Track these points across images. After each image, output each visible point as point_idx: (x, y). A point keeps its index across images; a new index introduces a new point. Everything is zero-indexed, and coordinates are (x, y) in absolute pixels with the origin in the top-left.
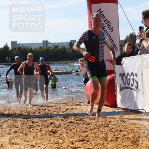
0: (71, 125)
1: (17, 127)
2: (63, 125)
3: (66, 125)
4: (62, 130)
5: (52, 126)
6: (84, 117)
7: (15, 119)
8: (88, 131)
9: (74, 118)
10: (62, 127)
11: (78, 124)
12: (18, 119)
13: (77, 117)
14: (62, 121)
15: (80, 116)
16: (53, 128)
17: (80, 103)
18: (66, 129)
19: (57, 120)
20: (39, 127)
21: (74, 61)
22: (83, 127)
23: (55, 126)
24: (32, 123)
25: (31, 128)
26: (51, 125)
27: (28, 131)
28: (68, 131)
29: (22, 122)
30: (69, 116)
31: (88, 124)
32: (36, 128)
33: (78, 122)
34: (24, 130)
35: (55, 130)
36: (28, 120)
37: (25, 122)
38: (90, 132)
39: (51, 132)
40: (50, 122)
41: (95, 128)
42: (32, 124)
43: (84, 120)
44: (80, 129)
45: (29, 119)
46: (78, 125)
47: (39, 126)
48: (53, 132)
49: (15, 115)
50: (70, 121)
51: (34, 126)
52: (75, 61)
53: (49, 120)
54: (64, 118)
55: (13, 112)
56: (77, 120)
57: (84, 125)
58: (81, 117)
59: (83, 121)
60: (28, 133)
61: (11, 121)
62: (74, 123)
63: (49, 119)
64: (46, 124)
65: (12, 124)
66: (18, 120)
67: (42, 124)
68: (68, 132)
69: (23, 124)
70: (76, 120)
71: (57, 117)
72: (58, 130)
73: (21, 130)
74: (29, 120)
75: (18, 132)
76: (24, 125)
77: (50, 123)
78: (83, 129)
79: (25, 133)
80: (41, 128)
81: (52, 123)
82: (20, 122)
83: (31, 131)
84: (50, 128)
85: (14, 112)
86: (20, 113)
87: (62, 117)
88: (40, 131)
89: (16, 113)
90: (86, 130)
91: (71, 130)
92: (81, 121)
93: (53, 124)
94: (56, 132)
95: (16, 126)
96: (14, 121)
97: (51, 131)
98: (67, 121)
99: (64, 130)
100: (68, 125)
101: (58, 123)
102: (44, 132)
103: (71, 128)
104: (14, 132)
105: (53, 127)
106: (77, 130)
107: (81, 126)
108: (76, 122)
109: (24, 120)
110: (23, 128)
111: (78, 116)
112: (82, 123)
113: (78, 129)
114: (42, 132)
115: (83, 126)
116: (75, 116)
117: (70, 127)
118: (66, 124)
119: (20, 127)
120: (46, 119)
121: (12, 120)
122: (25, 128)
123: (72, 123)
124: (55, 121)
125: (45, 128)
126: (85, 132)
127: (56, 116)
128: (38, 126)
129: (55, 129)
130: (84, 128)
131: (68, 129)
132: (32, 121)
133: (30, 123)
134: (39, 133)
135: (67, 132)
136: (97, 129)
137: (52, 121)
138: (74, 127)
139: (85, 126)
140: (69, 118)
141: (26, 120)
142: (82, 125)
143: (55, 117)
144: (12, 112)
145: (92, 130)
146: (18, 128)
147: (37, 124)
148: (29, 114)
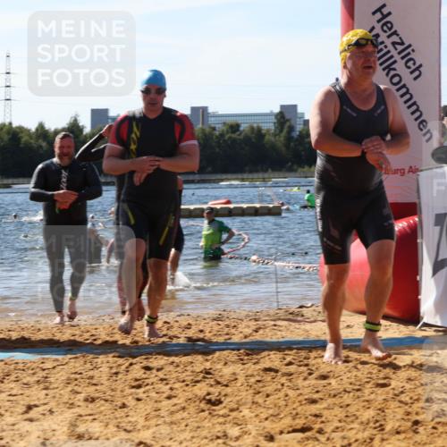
0: (269, 379)
1: (95, 385)
2: (241, 379)
3: (253, 380)
4: (238, 393)
5: (208, 381)
6: (313, 354)
7: (91, 356)
8: (322, 399)
9: (280, 355)
10: (239, 384)
11: (292, 374)
12: (102, 358)
13: (290, 353)
14: (242, 367)
15: (298, 349)
16: (212, 390)
17: (301, 307)
18: (251, 391)
19: (226, 364)
20: (167, 384)
21: (287, 175)
22: (308, 386)
23: (218, 383)
24: (143, 371)
25: (139, 387)
26: (204, 377)
27: (130, 398)
28: (259, 399)
29: (111, 368)
30: (264, 350)
31: (324, 377)
32: (156, 386)
33: (292, 368)
34: (118, 392)
35: (217, 394)
36: (131, 360)
37: (123, 367)
38: (330, 401)
39: (204, 402)
40: (202, 368)
41: (345, 391)
42: (145, 373)
43: (311, 362)
44: (298, 392)
45: (134, 357)
46: (290, 380)
47: (165, 382)
48: (209, 402)
49: (91, 343)
50: (267, 367)
51: (149, 381)
52: (292, 174)
53: (199, 363)
54: (248, 355)
55: (86, 336)
56: (290, 364)
57: (312, 381)
58: (303, 353)
59: (307, 365)
60: (131, 402)
61: (77, 365)
62: (280, 373)
63: (200, 358)
64: (188, 373)
65: (81, 374)
66: (99, 360)
67: (175, 375)
68: (257, 403)
69: (116, 373)
70: (286, 362)
71: (225, 352)
72: (226, 395)
73: (109, 392)
74: (134, 361)
75: (98, 398)
76: (120, 376)
77: (201, 372)
78: (306, 391)
79: (119, 404)
80: (171, 389)
81: (207, 372)
82: (105, 369)
83: (141, 395)
84: (201, 389)
85: (89, 334)
86: (108, 339)
87: (242, 351)
88: (169, 398)
89: (95, 340)
90: (316, 396)
91: (268, 396)
92: (300, 366)
93: (210, 374)
94: (220, 402)
95: (94, 382)
96: (88, 365)
97: (204, 399)
98: (258, 367)
99: (244, 393)
100: (259, 378)
101: (227, 371)
102: (180, 401)
103: (269, 389)
104: (86, 400)
105: (212, 386)
106: (287, 396)
107: (300, 382)
108: (285, 369)
109: (121, 361)
110: (113, 387)
111: (291, 349)
112: (305, 374)
113: (291, 393)
114: (174, 401)
115: (307, 382)
116: (284, 350)
117: (264, 386)
118: (252, 376)
119: (106, 383)
120: (189, 358)
121: (82, 362)
122: (120, 388)
123: (272, 373)
124: (219, 366)
125: (186, 388)
126: (314, 402)
127: (223, 350)
128: (162, 380)
129: (215, 391)
130: (309, 390)
131: (259, 392)
132: (145, 363)
133: (137, 372)
134: (166, 403)
135: (255, 400)
136: (351, 394)
137: (208, 365)
138: (279, 387)
139: (314, 382)
140: (264, 357)
141: (124, 362)
142: (305, 379)
143: (217, 354)
144: (81, 336)
145: (335, 396)
146: (98, 388)
147: (161, 375)
148: (136, 342)
